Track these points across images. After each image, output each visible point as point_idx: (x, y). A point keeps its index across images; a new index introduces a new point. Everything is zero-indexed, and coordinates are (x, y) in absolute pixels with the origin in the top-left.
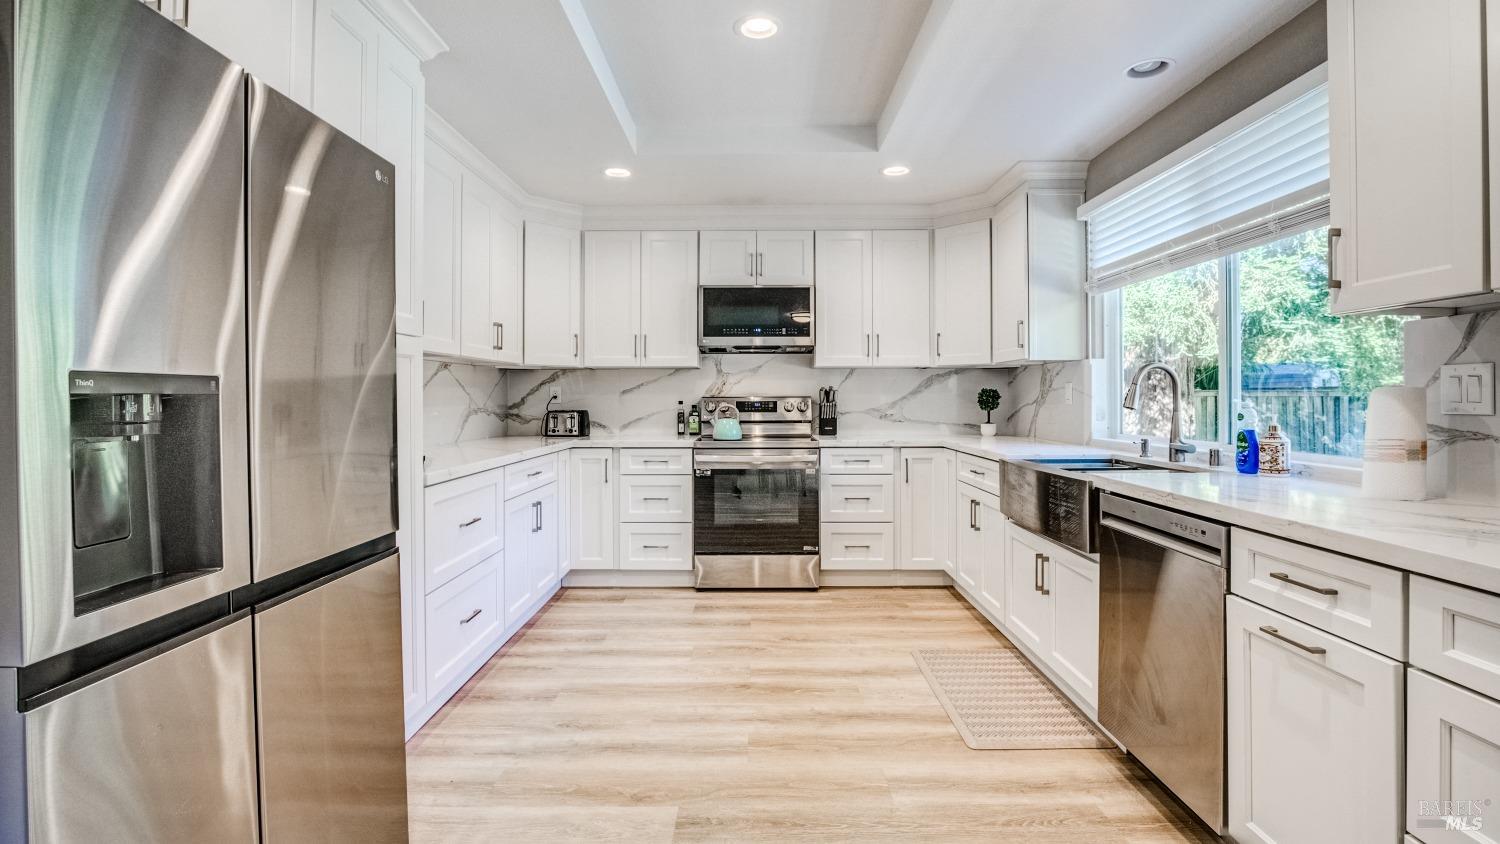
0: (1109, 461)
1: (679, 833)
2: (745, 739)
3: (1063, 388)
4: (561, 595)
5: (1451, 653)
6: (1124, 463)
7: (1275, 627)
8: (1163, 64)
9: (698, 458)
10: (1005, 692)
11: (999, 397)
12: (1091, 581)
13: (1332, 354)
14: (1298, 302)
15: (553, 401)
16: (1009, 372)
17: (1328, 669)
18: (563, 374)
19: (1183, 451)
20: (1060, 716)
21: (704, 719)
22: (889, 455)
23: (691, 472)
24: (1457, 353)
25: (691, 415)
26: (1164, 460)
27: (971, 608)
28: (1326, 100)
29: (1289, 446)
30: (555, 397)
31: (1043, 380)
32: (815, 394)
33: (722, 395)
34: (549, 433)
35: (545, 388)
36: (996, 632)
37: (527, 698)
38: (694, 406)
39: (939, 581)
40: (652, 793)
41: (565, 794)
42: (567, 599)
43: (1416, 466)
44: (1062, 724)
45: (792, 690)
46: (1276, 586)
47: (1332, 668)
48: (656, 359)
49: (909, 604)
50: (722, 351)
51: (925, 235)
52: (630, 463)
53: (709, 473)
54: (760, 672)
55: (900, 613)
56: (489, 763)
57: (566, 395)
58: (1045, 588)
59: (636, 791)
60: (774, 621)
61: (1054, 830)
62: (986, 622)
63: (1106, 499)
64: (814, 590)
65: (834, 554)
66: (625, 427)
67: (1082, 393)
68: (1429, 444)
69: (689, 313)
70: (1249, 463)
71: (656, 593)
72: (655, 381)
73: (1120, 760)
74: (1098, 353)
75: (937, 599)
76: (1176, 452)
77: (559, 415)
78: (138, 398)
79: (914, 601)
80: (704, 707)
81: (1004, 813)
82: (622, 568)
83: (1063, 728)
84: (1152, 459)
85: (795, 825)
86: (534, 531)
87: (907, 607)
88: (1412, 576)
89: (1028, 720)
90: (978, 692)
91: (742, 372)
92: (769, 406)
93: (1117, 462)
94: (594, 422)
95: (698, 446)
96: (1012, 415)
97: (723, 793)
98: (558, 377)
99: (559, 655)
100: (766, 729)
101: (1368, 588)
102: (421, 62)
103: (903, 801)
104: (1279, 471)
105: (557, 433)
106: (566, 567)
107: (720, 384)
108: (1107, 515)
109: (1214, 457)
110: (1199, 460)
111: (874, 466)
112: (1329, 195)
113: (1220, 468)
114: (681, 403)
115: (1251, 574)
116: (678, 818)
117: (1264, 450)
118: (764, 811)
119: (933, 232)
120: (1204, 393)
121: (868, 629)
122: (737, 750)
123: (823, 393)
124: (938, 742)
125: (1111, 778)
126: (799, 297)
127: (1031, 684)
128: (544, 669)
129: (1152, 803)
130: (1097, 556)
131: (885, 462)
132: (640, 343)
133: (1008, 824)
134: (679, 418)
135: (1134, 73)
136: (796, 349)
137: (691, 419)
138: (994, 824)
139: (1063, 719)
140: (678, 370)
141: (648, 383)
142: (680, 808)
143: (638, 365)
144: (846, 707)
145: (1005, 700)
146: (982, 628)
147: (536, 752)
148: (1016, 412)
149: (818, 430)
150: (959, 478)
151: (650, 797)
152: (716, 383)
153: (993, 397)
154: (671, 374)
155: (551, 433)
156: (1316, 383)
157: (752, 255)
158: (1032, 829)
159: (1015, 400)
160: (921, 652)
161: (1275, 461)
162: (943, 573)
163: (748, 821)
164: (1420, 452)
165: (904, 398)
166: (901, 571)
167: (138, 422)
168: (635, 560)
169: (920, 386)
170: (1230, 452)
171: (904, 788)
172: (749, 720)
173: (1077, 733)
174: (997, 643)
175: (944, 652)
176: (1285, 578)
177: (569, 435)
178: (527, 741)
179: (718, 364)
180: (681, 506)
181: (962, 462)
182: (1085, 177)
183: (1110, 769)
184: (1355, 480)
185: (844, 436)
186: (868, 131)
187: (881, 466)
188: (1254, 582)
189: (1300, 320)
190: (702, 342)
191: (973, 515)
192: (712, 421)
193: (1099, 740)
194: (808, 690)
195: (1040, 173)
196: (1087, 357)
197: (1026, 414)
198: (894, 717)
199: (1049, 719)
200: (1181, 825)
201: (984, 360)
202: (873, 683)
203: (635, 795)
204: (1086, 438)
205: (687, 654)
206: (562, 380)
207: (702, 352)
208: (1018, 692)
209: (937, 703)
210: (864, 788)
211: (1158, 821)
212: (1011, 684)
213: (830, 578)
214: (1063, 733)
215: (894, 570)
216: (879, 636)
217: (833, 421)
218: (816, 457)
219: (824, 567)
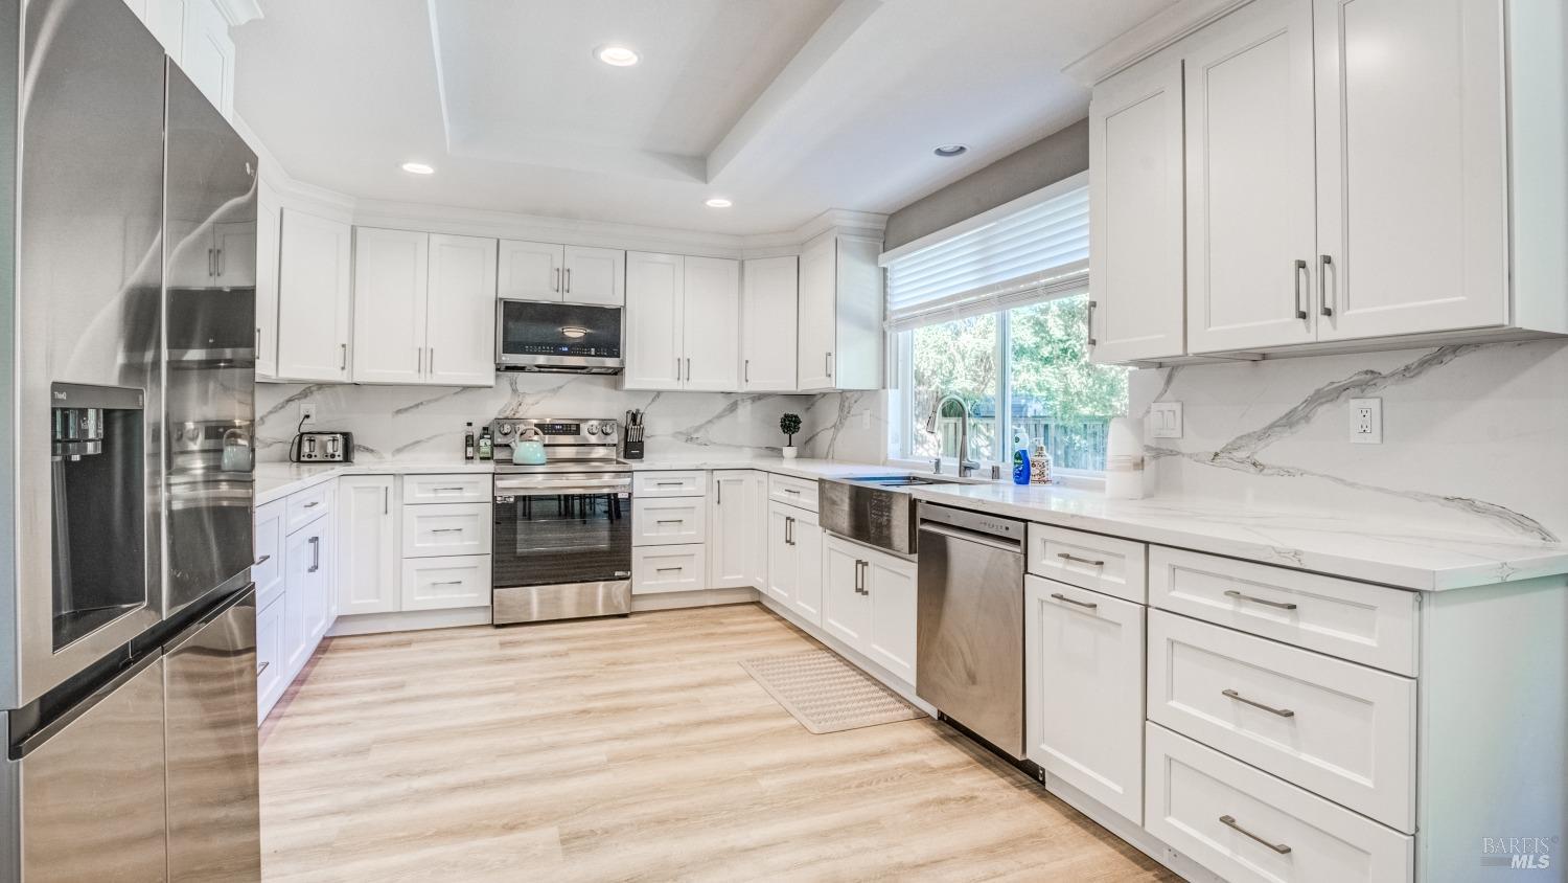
0: (908, 478)
1: (567, 848)
2: (604, 758)
3: (862, 414)
4: (325, 646)
5: (1173, 594)
6: (921, 479)
7: (1061, 593)
8: (962, 149)
9: (499, 484)
10: (831, 685)
11: (800, 422)
12: (909, 578)
13: (1048, 389)
14: (1026, 346)
15: (306, 421)
16: (808, 399)
17: (1099, 618)
18: (319, 389)
19: (970, 468)
20: (880, 698)
21: (552, 747)
22: (702, 477)
23: (491, 499)
24: (1162, 395)
25: (482, 437)
26: (955, 476)
27: (782, 619)
28: (1086, 198)
29: (1051, 462)
30: (307, 417)
31: (842, 408)
32: (623, 420)
33: (516, 417)
34: (302, 459)
35: (293, 405)
36: (809, 638)
37: (334, 755)
38: (485, 429)
39: (747, 598)
40: (523, 821)
41: (426, 837)
42: (336, 650)
43: (1139, 473)
44: (884, 704)
45: (635, 709)
46: (1060, 564)
47: (1104, 617)
48: (444, 375)
49: (723, 620)
50: (521, 369)
51: (736, 265)
52: (414, 490)
53: (512, 500)
54: (596, 697)
55: (719, 630)
56: (316, 825)
57: (321, 414)
58: (865, 590)
59: (505, 821)
60: (593, 649)
61: (896, 783)
62: (799, 631)
63: (923, 507)
64: (625, 616)
65: (645, 577)
66: (399, 451)
67: (880, 419)
68: (1146, 458)
69: (486, 328)
70: (1023, 476)
71: (448, 633)
72: (436, 400)
73: (933, 725)
74: (893, 384)
75: (748, 614)
76: (965, 469)
77: (318, 438)
78: (83, 413)
79: (727, 618)
80: (548, 736)
81: (855, 778)
82: (404, 610)
83: (886, 707)
84: (943, 475)
85: (678, 820)
86: (311, 570)
87: (721, 623)
88: (1150, 546)
89: (855, 705)
90: (808, 688)
91: (539, 392)
92: (572, 429)
93: (915, 478)
94: (359, 446)
95: (499, 471)
96: (810, 439)
97: (599, 807)
98: (311, 393)
99: (355, 707)
100: (619, 746)
101: (1123, 557)
102: (229, 26)
103: (767, 783)
104: (1045, 482)
105: (313, 459)
106: (335, 612)
107: (515, 404)
108: (924, 521)
109: (995, 472)
110: (981, 475)
111: (687, 489)
112: (1088, 270)
113: (1000, 481)
114: (470, 424)
115: (1044, 558)
116: (560, 835)
117: (1034, 465)
118: (645, 814)
119: (742, 264)
120: (947, 420)
121: (692, 646)
122: (598, 769)
123: (630, 416)
124: (784, 733)
125: (930, 739)
126: (614, 315)
127: (849, 676)
128: (340, 724)
129: (965, 752)
130: (915, 557)
131: (697, 484)
132: (425, 357)
133: (860, 786)
134: (467, 441)
135: (940, 152)
136: (603, 370)
137: (482, 443)
138: (849, 788)
139: (883, 701)
140: (466, 388)
141: (429, 401)
142: (559, 827)
143: (422, 381)
144: (693, 716)
145: (831, 691)
146: (795, 635)
147: (370, 806)
148: (814, 436)
149: (622, 454)
150: (771, 497)
151: (523, 823)
152: (510, 404)
153: (795, 422)
154: (456, 393)
155: (306, 459)
156: (1030, 414)
157: (558, 270)
158: (880, 786)
159: (813, 424)
160: (748, 661)
161: (1042, 474)
162: (752, 589)
163: (632, 825)
164: (1140, 465)
165: (710, 421)
166: (711, 590)
167: (83, 439)
168: (419, 599)
169: (725, 410)
170: (1008, 467)
171: (767, 774)
172: (600, 741)
173: (897, 709)
174: (814, 647)
175: (768, 658)
176: (1067, 557)
177: (330, 460)
178: (355, 797)
179: (513, 384)
180: (478, 535)
181: (775, 482)
182: (884, 228)
183: (927, 732)
184: (1100, 487)
185: (651, 459)
186: (699, 163)
187: (693, 489)
188: (1044, 562)
189: (1026, 361)
190: (500, 358)
191: (789, 531)
192: (513, 445)
193: (915, 712)
194: (651, 707)
195: (847, 220)
196: (884, 388)
197: (824, 439)
198: (739, 719)
199: (872, 702)
200: (987, 764)
201: (791, 388)
202: (710, 692)
203: (507, 824)
204: (882, 459)
205: (509, 690)
206: (318, 396)
207: (498, 370)
208: (842, 683)
209: (773, 702)
210: (732, 780)
211: (970, 763)
212: (834, 678)
213: (643, 602)
214: (886, 711)
215: (706, 591)
216: (704, 652)
217: (640, 445)
218: (627, 481)
219: (635, 592)
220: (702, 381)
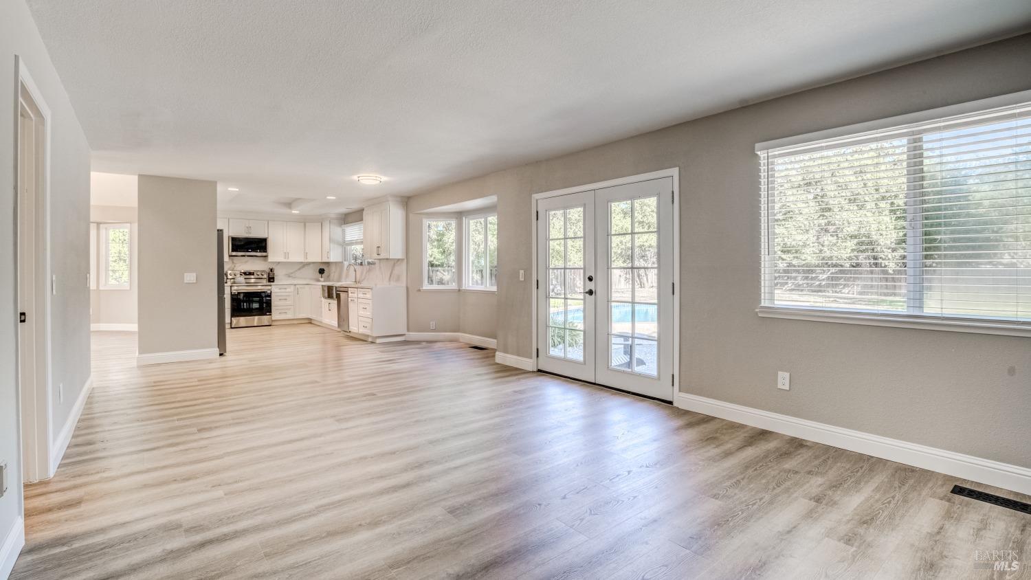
3: (338, 269)
11: (325, 271)
16: (328, 264)
22: (292, 287)
23: (230, 293)
31: (335, 267)
32: (268, 271)
39: (307, 321)
50: (237, 256)
51: (303, 224)
53: (237, 293)
58: (330, 310)
64: (270, 325)
65: (276, 315)
75: (309, 326)
91: (241, 263)
92: (253, 273)
107: (233, 266)
111: (288, 290)
119: (305, 225)
123: (270, 270)
126: (265, 240)
130: (336, 299)
131: (291, 289)
136: (261, 256)
148: (327, 274)
149: (268, 280)
153: (323, 271)
157: (247, 227)
159: (328, 271)
162: (309, 319)
165: (296, 271)
166: (296, 319)
169: (301, 268)
179: (233, 261)
182: (344, 218)
185: (277, 282)
186: (290, 205)
190: (230, 254)
195: (333, 216)
196: (344, 261)
197: (329, 275)
201: (319, 260)
207: (229, 256)
213: (275, 322)
215: (294, 319)
217: (273, 278)
218: (269, 288)
219: (273, 319)
220: (293, 259)
